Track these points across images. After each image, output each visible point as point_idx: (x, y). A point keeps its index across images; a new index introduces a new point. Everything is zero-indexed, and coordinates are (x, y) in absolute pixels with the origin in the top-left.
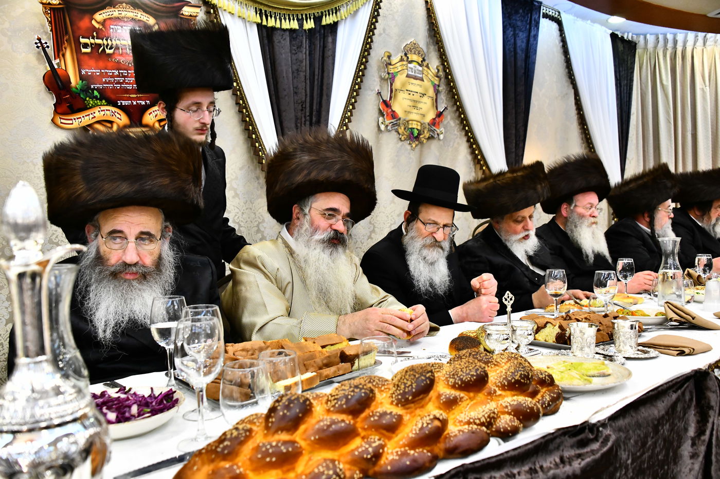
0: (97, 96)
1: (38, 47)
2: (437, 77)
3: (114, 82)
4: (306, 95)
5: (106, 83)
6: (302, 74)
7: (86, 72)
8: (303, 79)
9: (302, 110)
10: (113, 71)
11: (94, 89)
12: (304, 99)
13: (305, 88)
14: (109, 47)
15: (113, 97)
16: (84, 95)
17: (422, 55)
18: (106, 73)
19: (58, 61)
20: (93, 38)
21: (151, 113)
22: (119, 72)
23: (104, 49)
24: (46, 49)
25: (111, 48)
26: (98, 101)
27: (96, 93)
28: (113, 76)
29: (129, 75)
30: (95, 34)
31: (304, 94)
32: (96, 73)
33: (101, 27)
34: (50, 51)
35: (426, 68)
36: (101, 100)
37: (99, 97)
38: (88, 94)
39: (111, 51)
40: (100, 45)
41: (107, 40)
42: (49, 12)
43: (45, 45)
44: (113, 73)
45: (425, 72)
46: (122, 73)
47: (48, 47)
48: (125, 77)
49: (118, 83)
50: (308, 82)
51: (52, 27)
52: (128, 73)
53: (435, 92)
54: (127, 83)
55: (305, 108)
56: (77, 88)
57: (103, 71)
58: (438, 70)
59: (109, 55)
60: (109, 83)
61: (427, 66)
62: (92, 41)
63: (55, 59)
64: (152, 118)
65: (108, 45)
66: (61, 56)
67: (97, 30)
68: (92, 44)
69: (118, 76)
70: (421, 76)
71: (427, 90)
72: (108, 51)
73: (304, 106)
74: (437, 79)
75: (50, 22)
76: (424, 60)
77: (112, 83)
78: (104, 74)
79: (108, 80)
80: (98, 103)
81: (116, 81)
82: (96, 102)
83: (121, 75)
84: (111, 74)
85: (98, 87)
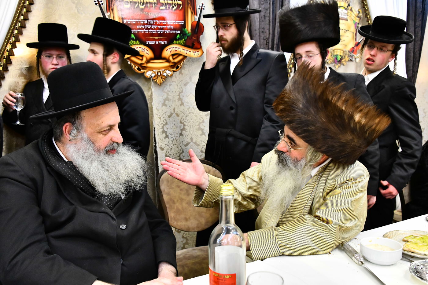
1: (96, 4)
2: (358, 17)
3: (144, 28)
4: (269, 33)
5: (139, 29)
6: (267, 19)
7: (127, 22)
8: (268, 22)
9: (266, 44)
12: (268, 37)
13: (269, 28)
14: (142, 4)
15: (143, 39)
17: (348, 2)
19: (109, 13)
21: (168, 50)
22: (148, 22)
23: (138, 6)
24: (102, 5)
25: (143, 4)
26: (134, 41)
28: (144, 24)
29: (154, 23)
31: (268, 33)
32: (133, 22)
34: (104, 7)
35: (350, 11)
36: (136, 40)
37: (134, 38)
39: (143, 7)
43: (101, 3)
44: (144, 22)
45: (349, 14)
46: (150, 22)
47: (102, 4)
48: (151, 25)
49: (147, 29)
50: (271, 24)
52: (153, 22)
53: (355, 28)
54: (152, 29)
55: (269, 43)
57: (137, 21)
58: (359, 12)
59: (142, 9)
60: (141, 29)
61: (351, 10)
63: (107, 12)
64: (168, 53)
65: (141, 2)
66: (111, 10)
69: (147, 24)
70: (346, 17)
71: (349, 27)
72: (141, 7)
73: (268, 41)
74: (358, 18)
76: (349, 5)
77: (143, 29)
78: (138, 23)
79: (141, 26)
80: (133, 43)
81: (145, 28)
82: (132, 42)
83: (149, 24)
84: (143, 23)
85: (134, 32)
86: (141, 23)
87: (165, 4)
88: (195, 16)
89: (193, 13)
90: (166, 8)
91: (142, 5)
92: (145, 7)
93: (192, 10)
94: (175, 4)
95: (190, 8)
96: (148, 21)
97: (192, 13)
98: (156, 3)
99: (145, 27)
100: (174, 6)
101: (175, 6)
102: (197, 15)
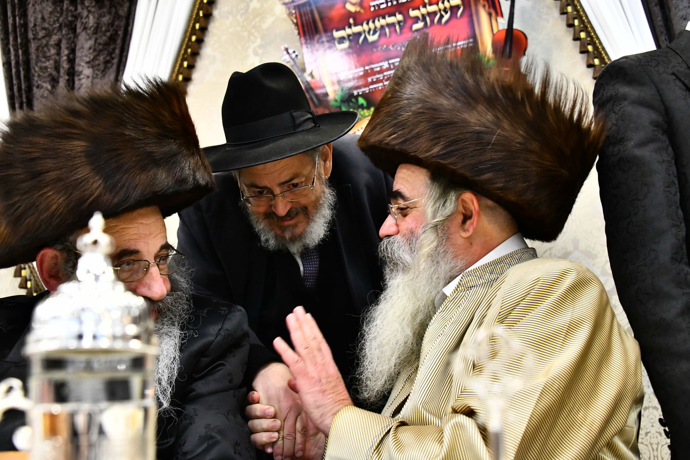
0: (362, 105)
3: (384, 78)
5: (373, 83)
7: (346, 76)
10: (381, 64)
11: (358, 95)
14: (372, 32)
16: (346, 107)
18: (372, 69)
20: (350, 27)
22: (389, 64)
23: (365, 38)
24: (295, 59)
25: (375, 32)
26: (366, 111)
27: (361, 101)
28: (382, 71)
30: (351, 21)
32: (359, 73)
33: (358, 9)
37: (365, 104)
38: (351, 104)
39: (375, 37)
40: (359, 34)
41: (368, 24)
42: (294, 12)
43: (293, 55)
44: (381, 67)
46: (393, 63)
47: (297, 56)
51: (298, 29)
56: (336, 101)
57: (367, 68)
59: (374, 42)
60: (378, 81)
62: (349, 31)
65: (370, 30)
67: (354, 15)
68: (349, 36)
69: (389, 69)
72: (372, 38)
75: (296, 24)
77: (381, 81)
78: (369, 71)
79: (374, 78)
80: (364, 113)
81: (386, 77)
82: (362, 113)
83: (392, 67)
84: (378, 69)
85: (363, 92)
86: (375, 70)
87: (423, 16)
88: (500, 19)
89: (494, 14)
90: (426, 23)
91: (374, 34)
92: (380, 36)
93: (489, 7)
94: (445, 8)
95: (484, 6)
96: (391, 61)
97: (490, 15)
98: (401, 21)
99: (384, 76)
100: (443, 13)
101: (446, 13)
102: (502, 16)
